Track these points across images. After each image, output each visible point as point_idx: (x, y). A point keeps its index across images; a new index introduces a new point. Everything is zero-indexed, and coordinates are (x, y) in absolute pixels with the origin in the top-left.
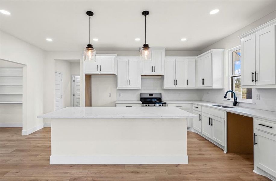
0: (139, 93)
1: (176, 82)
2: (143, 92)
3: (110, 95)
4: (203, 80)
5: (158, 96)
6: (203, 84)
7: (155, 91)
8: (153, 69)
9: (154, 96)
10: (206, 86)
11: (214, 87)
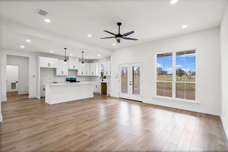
0: (66, 77)
1: (82, 73)
2: (68, 77)
3: (50, 79)
4: (93, 73)
5: (75, 79)
6: (93, 74)
7: (73, 77)
8: (74, 67)
9: (73, 79)
10: (94, 75)
11: (97, 75)
